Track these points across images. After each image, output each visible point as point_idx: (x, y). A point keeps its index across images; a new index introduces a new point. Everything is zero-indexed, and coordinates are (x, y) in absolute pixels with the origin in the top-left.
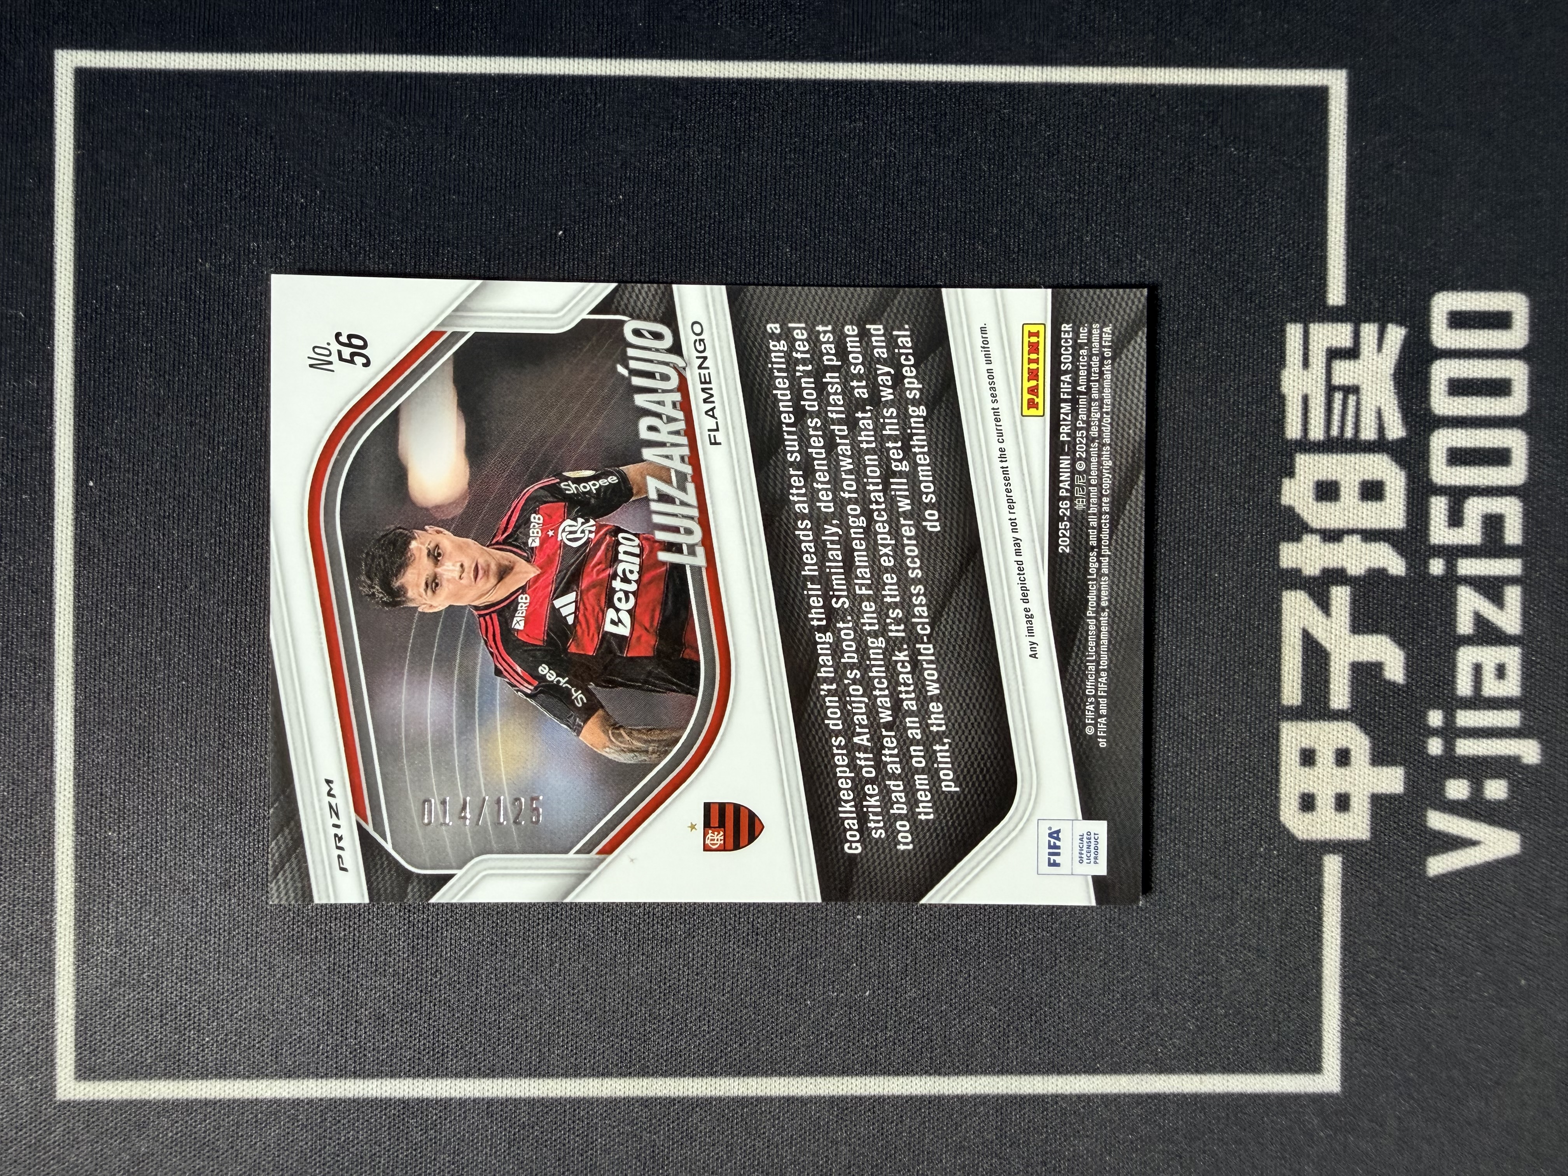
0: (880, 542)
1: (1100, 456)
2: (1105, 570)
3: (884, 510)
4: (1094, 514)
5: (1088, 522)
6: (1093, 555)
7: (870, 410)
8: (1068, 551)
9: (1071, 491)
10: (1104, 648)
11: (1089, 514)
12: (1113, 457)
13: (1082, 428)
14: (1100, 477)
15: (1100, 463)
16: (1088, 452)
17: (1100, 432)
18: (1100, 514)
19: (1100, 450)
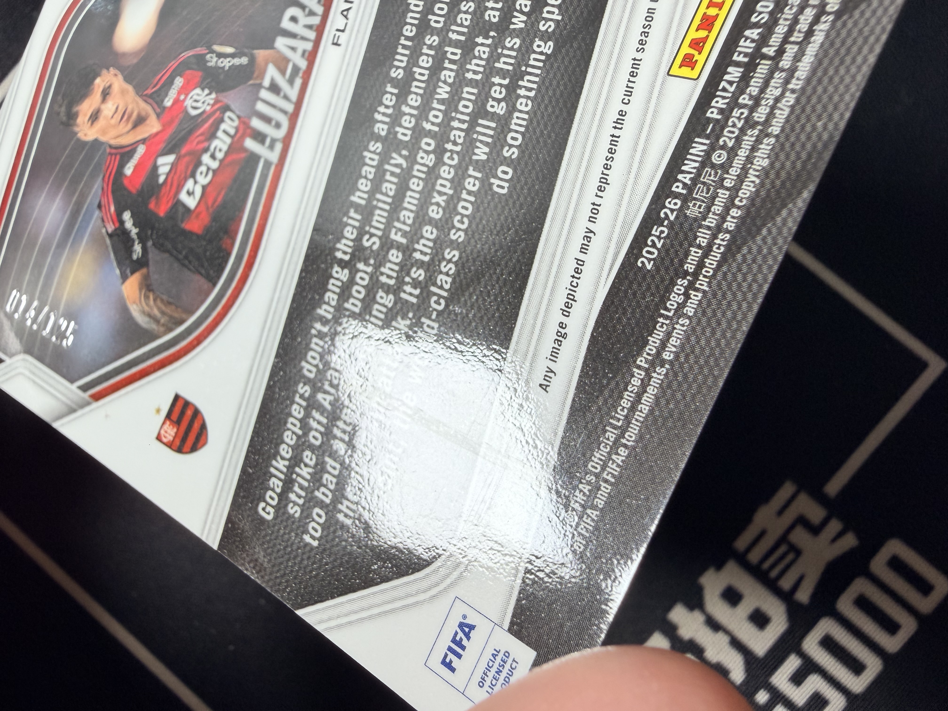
0: (438, 188)
1: (754, 149)
2: (689, 310)
3: (457, 153)
4: (709, 228)
5: (696, 237)
6: (682, 283)
7: (493, 37)
8: (649, 267)
9: (690, 189)
10: (640, 416)
11: (700, 226)
12: (774, 156)
13: (745, 106)
14: (741, 179)
15: (749, 159)
16: (738, 140)
17: (771, 115)
18: (719, 229)
19: (758, 141)
